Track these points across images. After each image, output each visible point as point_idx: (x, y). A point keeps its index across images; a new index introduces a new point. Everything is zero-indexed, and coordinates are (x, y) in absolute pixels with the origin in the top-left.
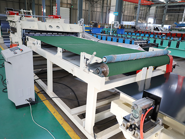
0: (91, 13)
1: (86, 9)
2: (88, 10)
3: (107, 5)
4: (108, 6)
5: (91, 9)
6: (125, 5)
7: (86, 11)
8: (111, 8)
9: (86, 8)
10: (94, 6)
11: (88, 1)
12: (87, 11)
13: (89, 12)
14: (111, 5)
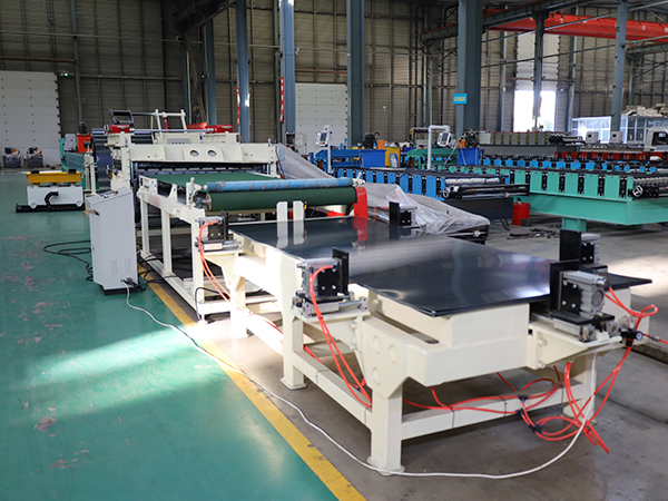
0: (434, 94)
1: (413, 83)
2: (419, 83)
3: (502, 57)
4: (505, 63)
5: (435, 79)
6: (583, 51)
7: (413, 90)
8: (518, 69)
9: (414, 77)
10: (446, 66)
11: (419, 52)
12: (419, 89)
13: (428, 94)
14: (519, 59)
